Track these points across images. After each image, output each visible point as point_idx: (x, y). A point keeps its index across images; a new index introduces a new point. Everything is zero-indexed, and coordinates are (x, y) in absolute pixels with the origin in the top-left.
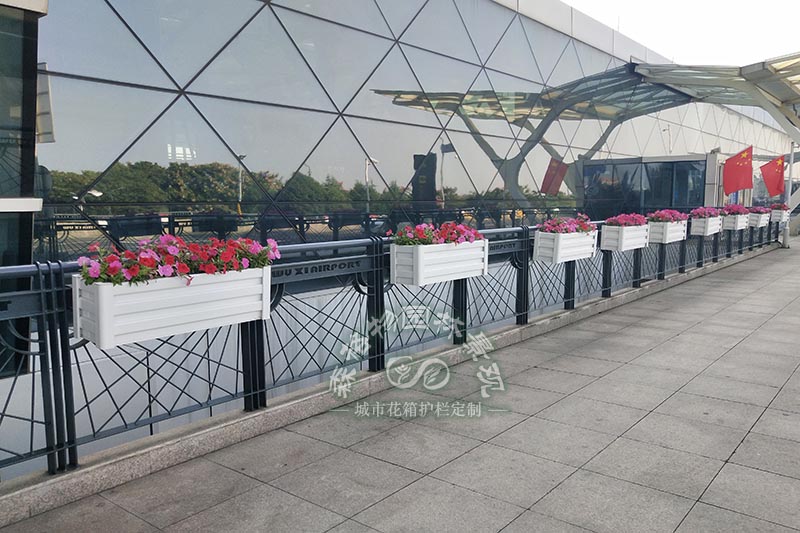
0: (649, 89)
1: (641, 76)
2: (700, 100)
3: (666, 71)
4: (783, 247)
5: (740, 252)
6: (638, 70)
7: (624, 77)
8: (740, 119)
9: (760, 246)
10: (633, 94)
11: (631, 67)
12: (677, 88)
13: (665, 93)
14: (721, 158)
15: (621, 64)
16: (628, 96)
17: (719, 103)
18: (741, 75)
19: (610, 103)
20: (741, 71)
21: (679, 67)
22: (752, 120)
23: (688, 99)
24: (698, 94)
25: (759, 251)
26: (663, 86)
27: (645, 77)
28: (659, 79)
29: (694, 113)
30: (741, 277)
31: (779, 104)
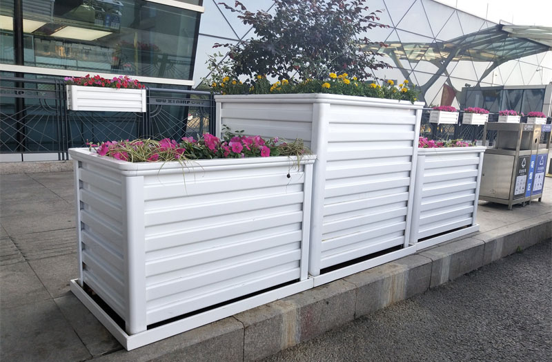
1: (507, 33)
3: (525, 29)
6: (504, 29)
7: (495, 33)
10: (505, 45)
11: (500, 27)
12: (536, 41)
13: (529, 44)
23: (547, 48)
26: (526, 40)
27: (510, 33)
28: (522, 35)
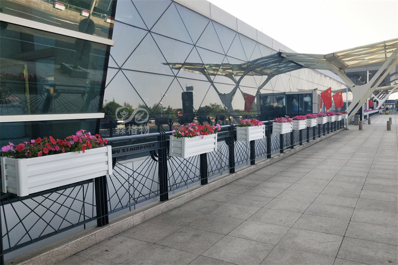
0: (285, 63)
1: (283, 57)
2: (306, 67)
3: (296, 55)
4: (346, 129)
5: (332, 132)
6: (282, 55)
7: (276, 58)
8: (321, 76)
9: (338, 129)
10: (279, 65)
11: (280, 54)
12: (297, 62)
13: (292, 64)
14: (319, 93)
15: (276, 53)
16: (277, 65)
17: (313, 69)
18: (325, 58)
19: (269, 68)
20: (325, 56)
21: (300, 54)
22: (326, 76)
23: (301, 67)
24: (305, 65)
25: (338, 131)
26: (292, 62)
27: (285, 58)
28: (290, 59)
29: (304, 73)
30: (336, 140)
31: (338, 69)
